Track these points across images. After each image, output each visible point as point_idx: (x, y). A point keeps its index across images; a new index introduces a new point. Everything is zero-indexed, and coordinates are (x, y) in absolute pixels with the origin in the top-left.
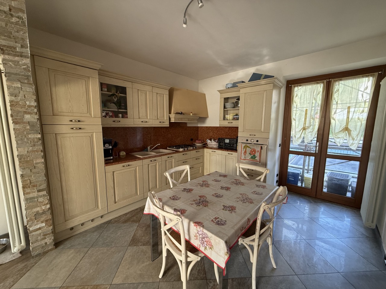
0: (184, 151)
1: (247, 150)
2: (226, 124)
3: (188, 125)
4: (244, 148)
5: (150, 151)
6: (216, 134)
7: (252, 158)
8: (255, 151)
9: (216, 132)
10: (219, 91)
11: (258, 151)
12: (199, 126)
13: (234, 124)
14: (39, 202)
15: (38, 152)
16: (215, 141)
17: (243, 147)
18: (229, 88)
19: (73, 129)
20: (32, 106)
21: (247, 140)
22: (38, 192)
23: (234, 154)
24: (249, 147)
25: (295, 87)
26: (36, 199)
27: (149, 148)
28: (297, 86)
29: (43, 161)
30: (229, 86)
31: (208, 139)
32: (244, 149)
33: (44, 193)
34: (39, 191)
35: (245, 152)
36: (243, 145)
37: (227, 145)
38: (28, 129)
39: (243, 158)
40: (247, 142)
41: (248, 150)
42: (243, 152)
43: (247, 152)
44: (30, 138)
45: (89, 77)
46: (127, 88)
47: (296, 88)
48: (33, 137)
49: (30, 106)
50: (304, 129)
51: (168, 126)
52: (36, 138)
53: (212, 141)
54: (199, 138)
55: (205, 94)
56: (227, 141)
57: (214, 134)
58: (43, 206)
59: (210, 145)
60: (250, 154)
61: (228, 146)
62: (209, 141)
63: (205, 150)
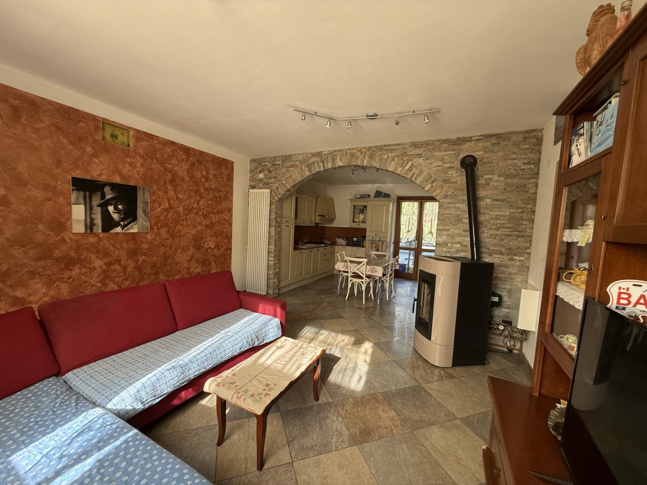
2: (355, 225)
7: (376, 250)
8: (378, 245)
9: (343, 232)
10: (349, 199)
11: (381, 246)
12: (326, 226)
13: (362, 226)
16: (344, 240)
17: (370, 243)
18: (358, 198)
23: (362, 249)
24: (374, 243)
39: (370, 251)
40: (373, 239)
43: (373, 247)
47: (403, 203)
50: (408, 231)
51: (314, 225)
55: (333, 199)
56: (355, 239)
57: (341, 234)
59: (340, 243)
61: (356, 243)
62: (338, 239)
63: (336, 246)
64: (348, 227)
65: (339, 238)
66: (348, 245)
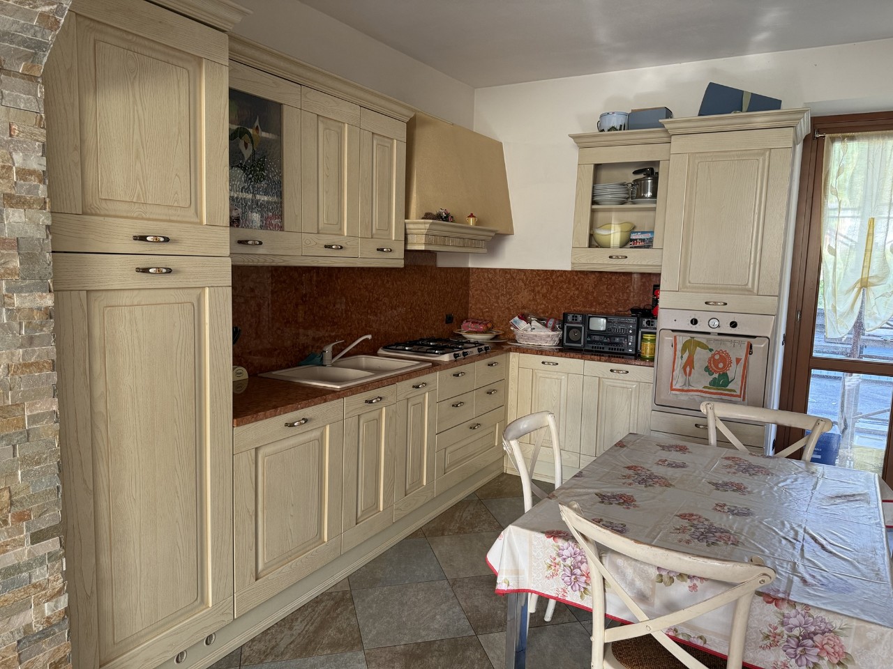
0: (456, 361)
1: (696, 357)
2: (598, 261)
3: (442, 263)
4: (684, 350)
5: (333, 365)
6: (544, 296)
7: (714, 383)
8: (725, 359)
9: (544, 290)
10: (575, 137)
11: (738, 361)
12: (470, 265)
13: (636, 261)
14: (35, 586)
15: (41, 371)
16: (546, 326)
17: (679, 347)
18: (613, 128)
19: (146, 270)
20: (32, 173)
21: (694, 322)
22: (32, 543)
23: (637, 372)
24: (704, 347)
25: (833, 140)
26: (25, 575)
27: (328, 349)
28: (843, 139)
29: (55, 408)
30: (616, 121)
31: (517, 318)
32: (686, 355)
33: (53, 545)
34: (37, 538)
35: (690, 363)
36: (682, 339)
37: (597, 338)
38: (12, 272)
39: (678, 387)
40: (694, 328)
41: (701, 356)
42: (679, 363)
43: (696, 365)
44: (19, 310)
45: (199, 60)
46: (285, 108)
47: (837, 146)
48: (27, 305)
49: (24, 173)
50: (864, 285)
51: (401, 264)
52: (39, 309)
53: (535, 323)
54: (472, 314)
55: (501, 144)
56: (600, 324)
57: (534, 300)
58: (48, 601)
59: (529, 339)
60: (707, 369)
61: (602, 343)
62: (523, 325)
63: (514, 358)
64: (569, 268)
65: (524, 317)
66: (566, 348)
